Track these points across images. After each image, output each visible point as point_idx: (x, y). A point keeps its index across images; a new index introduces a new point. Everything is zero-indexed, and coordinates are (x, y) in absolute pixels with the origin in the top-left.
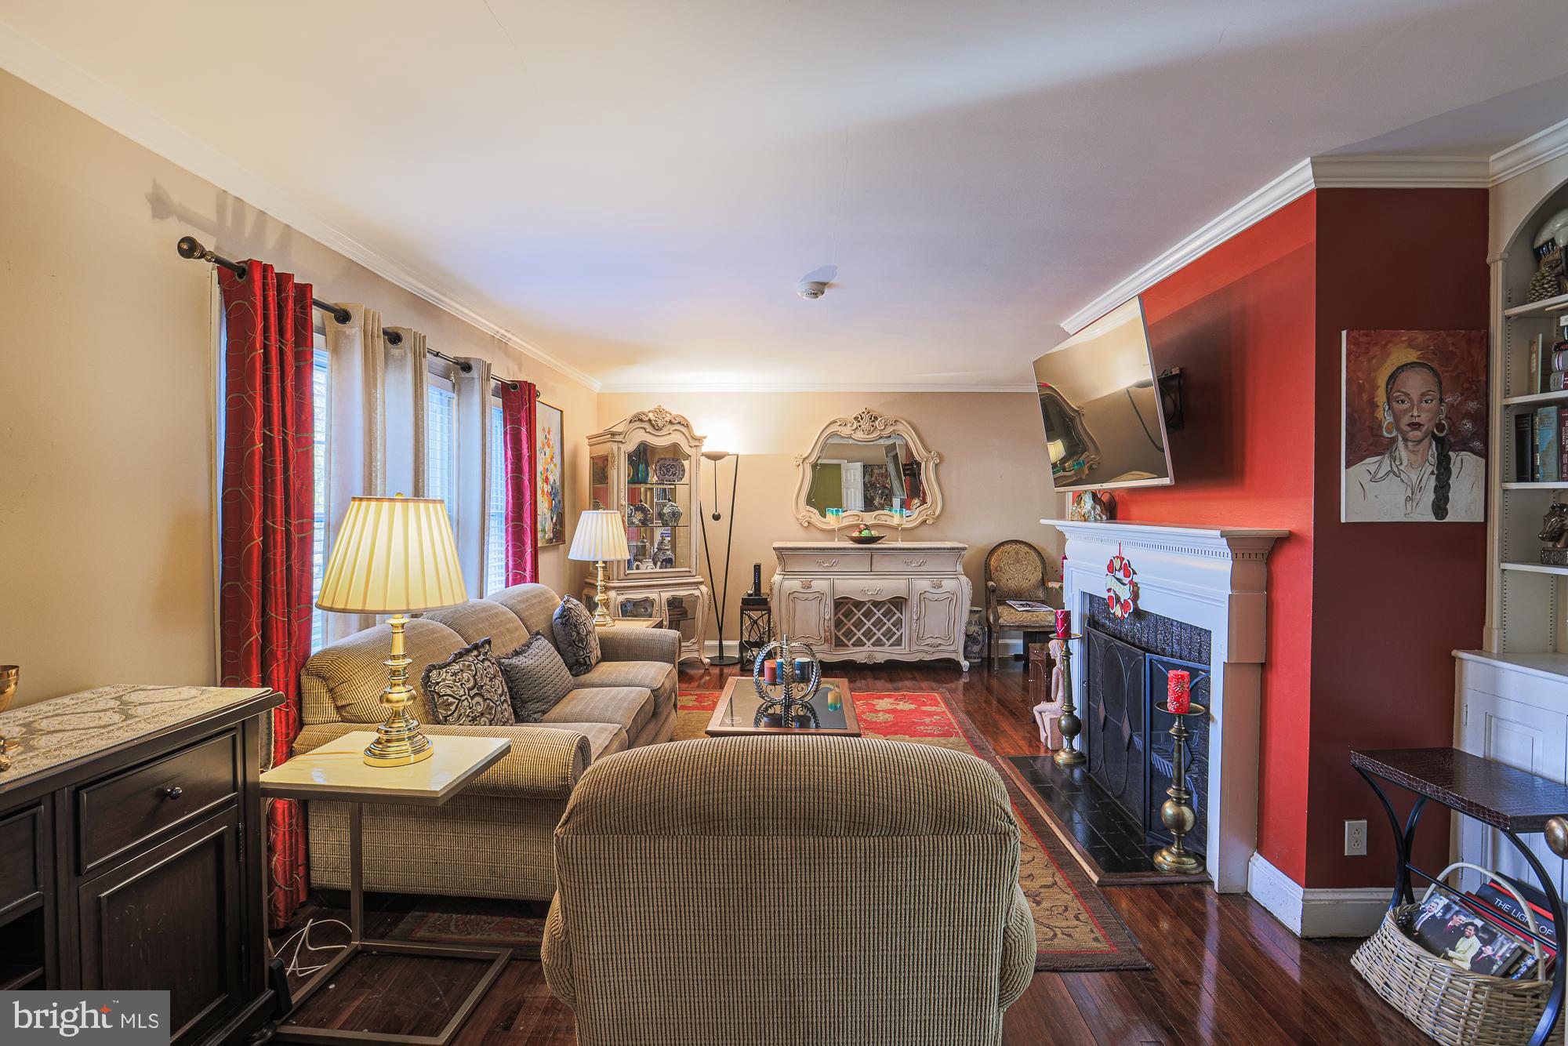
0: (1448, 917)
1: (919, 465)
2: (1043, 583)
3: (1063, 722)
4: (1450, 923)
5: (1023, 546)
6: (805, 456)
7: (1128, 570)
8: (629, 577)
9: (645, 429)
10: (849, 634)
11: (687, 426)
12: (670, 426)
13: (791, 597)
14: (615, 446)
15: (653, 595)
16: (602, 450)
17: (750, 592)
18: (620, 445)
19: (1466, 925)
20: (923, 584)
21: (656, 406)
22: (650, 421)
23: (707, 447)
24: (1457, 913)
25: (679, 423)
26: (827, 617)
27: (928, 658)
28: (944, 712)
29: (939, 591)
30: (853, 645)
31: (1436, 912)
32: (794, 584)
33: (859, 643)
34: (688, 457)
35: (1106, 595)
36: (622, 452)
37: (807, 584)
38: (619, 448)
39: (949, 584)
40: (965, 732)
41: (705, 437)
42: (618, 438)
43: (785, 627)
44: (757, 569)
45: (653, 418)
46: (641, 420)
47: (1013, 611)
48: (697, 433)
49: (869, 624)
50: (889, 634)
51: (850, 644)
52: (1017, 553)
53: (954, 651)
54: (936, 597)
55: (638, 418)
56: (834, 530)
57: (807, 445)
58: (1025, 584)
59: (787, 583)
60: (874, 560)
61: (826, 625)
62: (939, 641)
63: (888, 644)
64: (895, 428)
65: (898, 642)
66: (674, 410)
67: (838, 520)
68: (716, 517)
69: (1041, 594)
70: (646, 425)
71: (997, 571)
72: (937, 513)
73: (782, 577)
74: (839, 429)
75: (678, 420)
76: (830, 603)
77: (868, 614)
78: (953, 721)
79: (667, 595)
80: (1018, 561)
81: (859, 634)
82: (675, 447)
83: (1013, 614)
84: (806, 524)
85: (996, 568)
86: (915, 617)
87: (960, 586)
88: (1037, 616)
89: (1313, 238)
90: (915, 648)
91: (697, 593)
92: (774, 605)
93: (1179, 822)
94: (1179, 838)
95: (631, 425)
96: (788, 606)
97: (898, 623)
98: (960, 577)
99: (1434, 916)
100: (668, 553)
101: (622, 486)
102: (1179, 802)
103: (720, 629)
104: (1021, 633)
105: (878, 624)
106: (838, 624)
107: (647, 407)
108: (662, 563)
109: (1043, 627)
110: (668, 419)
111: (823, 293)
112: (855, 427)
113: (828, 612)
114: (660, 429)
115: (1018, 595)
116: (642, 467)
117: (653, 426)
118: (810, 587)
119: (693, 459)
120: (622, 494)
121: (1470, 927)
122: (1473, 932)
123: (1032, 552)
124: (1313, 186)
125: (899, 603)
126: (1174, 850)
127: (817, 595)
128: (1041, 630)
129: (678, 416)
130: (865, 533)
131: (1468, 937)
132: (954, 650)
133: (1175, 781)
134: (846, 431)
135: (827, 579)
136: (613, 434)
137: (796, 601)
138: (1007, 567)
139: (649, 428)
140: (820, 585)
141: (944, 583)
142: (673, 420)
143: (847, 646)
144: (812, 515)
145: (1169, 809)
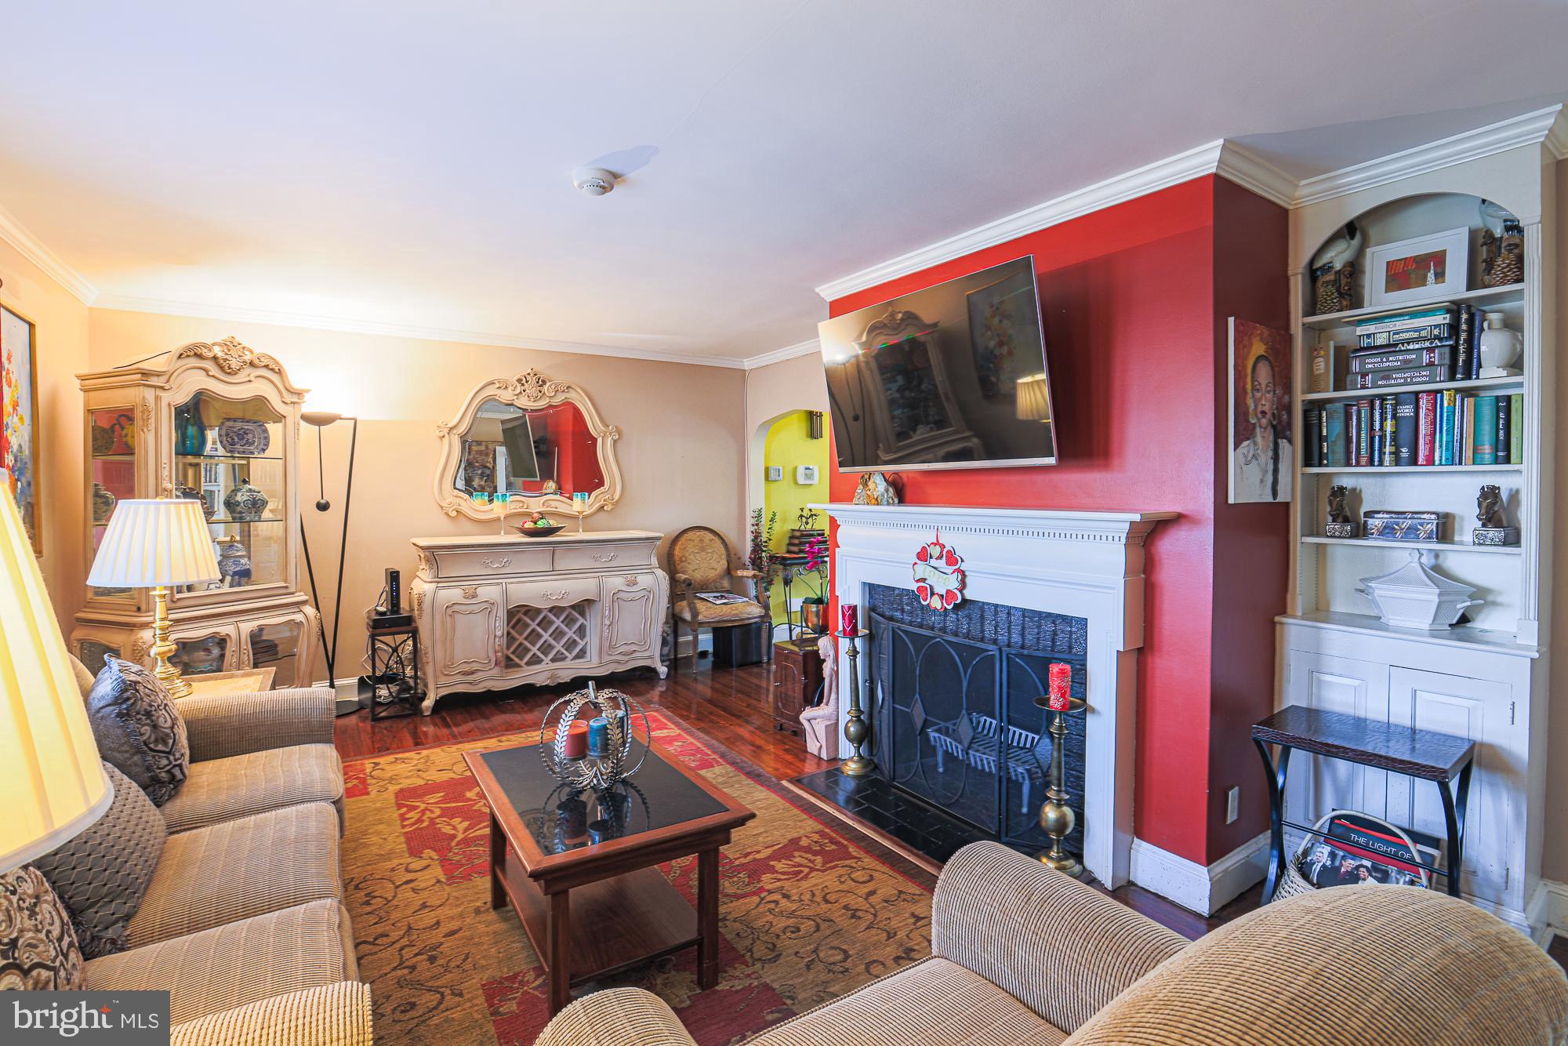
0: (1337, 863)
1: (595, 440)
2: (729, 571)
3: (852, 729)
4: (1343, 870)
5: (707, 533)
6: (450, 425)
7: (951, 558)
8: (179, 604)
9: (206, 370)
10: (522, 651)
11: (280, 372)
12: (248, 370)
13: (450, 611)
14: (150, 394)
15: (226, 629)
16: (120, 399)
17: (382, 609)
18: (160, 393)
19: (1357, 868)
20: (616, 582)
21: (225, 338)
22: (215, 358)
23: (311, 405)
24: (1343, 858)
25: (266, 366)
26: (499, 633)
27: (621, 669)
28: (679, 735)
29: (635, 589)
30: (528, 664)
31: (1324, 861)
32: (453, 594)
33: (535, 661)
34: (280, 418)
35: (914, 586)
36: (164, 404)
37: (471, 592)
38: (157, 398)
39: (644, 580)
40: (722, 756)
41: (308, 391)
42: (154, 381)
43: (439, 653)
44: (394, 577)
45: (220, 354)
46: (199, 356)
47: (710, 605)
48: (296, 383)
49: (546, 636)
50: (571, 645)
51: (522, 663)
52: (701, 541)
53: (650, 657)
54: (631, 596)
55: (194, 352)
56: (498, 519)
57: (456, 411)
58: (712, 574)
59: (442, 593)
60: (556, 555)
61: (497, 643)
62: (634, 648)
63: (570, 657)
64: (567, 395)
65: (582, 654)
66: (258, 345)
67: (505, 507)
68: (323, 507)
69: (726, 584)
70: (209, 365)
71: (682, 562)
72: (617, 497)
73: (434, 585)
74: (499, 392)
75: (265, 362)
76: (502, 614)
77: (545, 624)
78: (699, 745)
79: (248, 626)
80: (703, 549)
81: (534, 650)
82: (260, 401)
83: (713, 609)
84: (454, 514)
85: (681, 558)
86: (607, 622)
87: (656, 581)
88: (737, 609)
89: (1211, 222)
90: (606, 659)
91: (299, 617)
92: (423, 625)
93: (1061, 824)
94: (1058, 841)
95: (181, 362)
96: (443, 623)
97: (582, 632)
98: (655, 570)
99: (1324, 866)
100: (243, 561)
101: (165, 459)
102: (1059, 805)
103: (331, 667)
104: (710, 629)
105: (558, 634)
106: (510, 639)
107: (210, 336)
108: (232, 576)
109: (742, 620)
110: (248, 357)
111: (612, 189)
112: (517, 392)
113: (500, 626)
114: (232, 373)
115: (705, 587)
116: (192, 430)
117: (222, 368)
118: (474, 596)
119: (289, 421)
120: (166, 473)
121: (1361, 869)
122: (1366, 874)
123: (716, 539)
124: (1214, 170)
125: (583, 607)
126: (1053, 854)
127: (485, 605)
128: (740, 623)
129: (265, 355)
130: (541, 524)
131: (1364, 879)
132: (652, 656)
133: (1055, 782)
134: (506, 396)
135: (498, 584)
136: (145, 374)
137: (457, 616)
138: (692, 557)
139: (214, 370)
140: (489, 592)
141: (640, 578)
142: (256, 362)
143: (519, 666)
144: (462, 502)
145: (1050, 813)
